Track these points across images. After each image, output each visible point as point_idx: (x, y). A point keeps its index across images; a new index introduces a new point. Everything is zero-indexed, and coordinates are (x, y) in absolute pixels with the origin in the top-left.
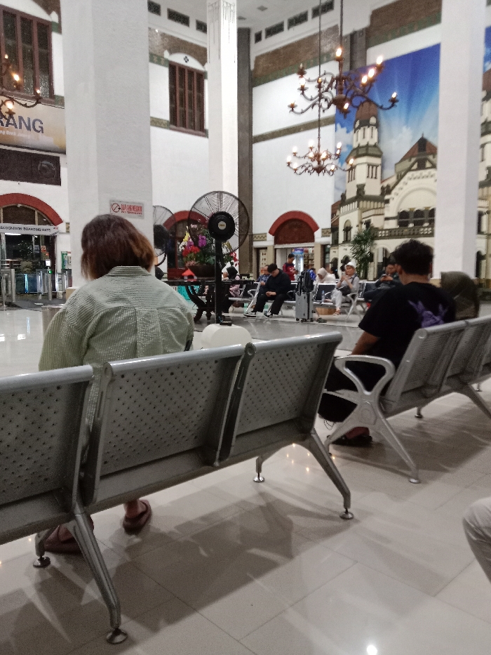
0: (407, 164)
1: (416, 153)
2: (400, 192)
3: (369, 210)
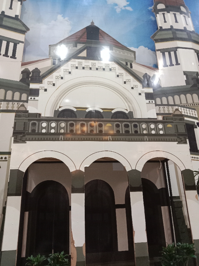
2: (59, 83)
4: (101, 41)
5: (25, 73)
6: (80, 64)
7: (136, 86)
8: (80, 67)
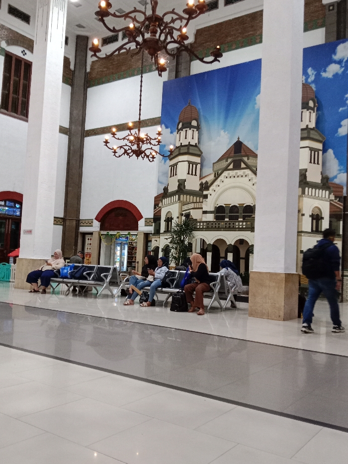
0: (224, 164)
1: (232, 154)
2: (217, 189)
3: (188, 204)
4: (243, 153)
5: (201, 184)
6: (229, 174)
8: (228, 177)
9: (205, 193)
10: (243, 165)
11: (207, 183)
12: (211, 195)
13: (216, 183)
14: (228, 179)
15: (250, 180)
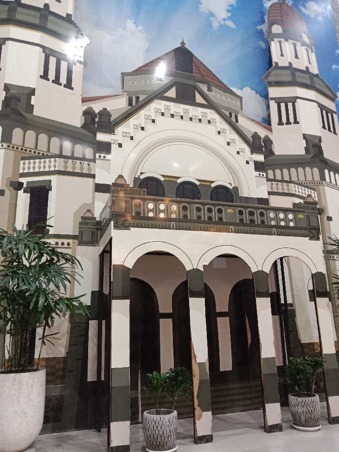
2: (139, 135)
3: (44, 156)
4: (196, 75)
5: (88, 114)
6: (167, 108)
7: (243, 150)
8: (167, 114)
9: (101, 137)
10: (199, 99)
11: (105, 113)
12: (120, 145)
13: (132, 121)
14: (167, 119)
15: (219, 133)
